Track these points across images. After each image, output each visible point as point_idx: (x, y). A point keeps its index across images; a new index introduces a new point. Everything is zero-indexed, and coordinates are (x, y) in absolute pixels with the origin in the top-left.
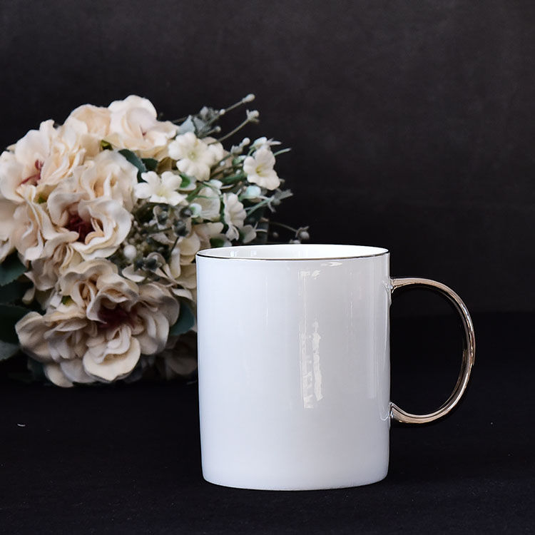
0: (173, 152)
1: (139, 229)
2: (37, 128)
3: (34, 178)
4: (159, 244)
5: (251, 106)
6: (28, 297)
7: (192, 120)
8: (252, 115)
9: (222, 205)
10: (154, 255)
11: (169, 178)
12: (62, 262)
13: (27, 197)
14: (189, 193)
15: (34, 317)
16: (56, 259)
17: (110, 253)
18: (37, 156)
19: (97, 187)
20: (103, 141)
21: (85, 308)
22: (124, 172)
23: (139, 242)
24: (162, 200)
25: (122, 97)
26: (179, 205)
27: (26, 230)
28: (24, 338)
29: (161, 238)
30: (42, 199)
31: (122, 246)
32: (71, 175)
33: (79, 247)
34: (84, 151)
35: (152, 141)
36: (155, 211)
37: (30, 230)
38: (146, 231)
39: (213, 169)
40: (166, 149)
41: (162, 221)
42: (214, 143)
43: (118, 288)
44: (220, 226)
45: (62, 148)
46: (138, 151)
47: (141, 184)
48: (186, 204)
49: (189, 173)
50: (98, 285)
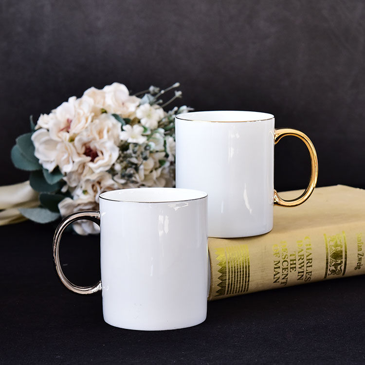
0: (139, 115)
1: (122, 155)
2: (67, 101)
3: (67, 129)
4: (133, 164)
5: (177, 89)
6: (64, 190)
7: (148, 97)
8: (178, 94)
9: (165, 142)
10: (131, 170)
11: (137, 129)
12: (82, 173)
13: (64, 138)
14: (147, 136)
15: (68, 201)
16: (80, 171)
17: (108, 168)
18: (68, 116)
19: (100, 133)
20: (102, 109)
21: (95, 196)
22: (114, 126)
23: (122, 162)
24: (135, 141)
25: (110, 83)
26: (143, 144)
27: (63, 156)
28: (63, 211)
29: (134, 160)
30: (72, 140)
31: (114, 165)
32: (87, 128)
33: (91, 165)
34: (93, 114)
35: (127, 108)
36: (131, 146)
37: (66, 156)
38: (126, 157)
39: (159, 122)
40: (135, 113)
41: (135, 153)
42: (158, 108)
43: (112, 187)
44: (163, 154)
45: (81, 112)
46: (121, 115)
47: (123, 132)
48: (147, 142)
49: (147, 126)
50: (102, 185)
